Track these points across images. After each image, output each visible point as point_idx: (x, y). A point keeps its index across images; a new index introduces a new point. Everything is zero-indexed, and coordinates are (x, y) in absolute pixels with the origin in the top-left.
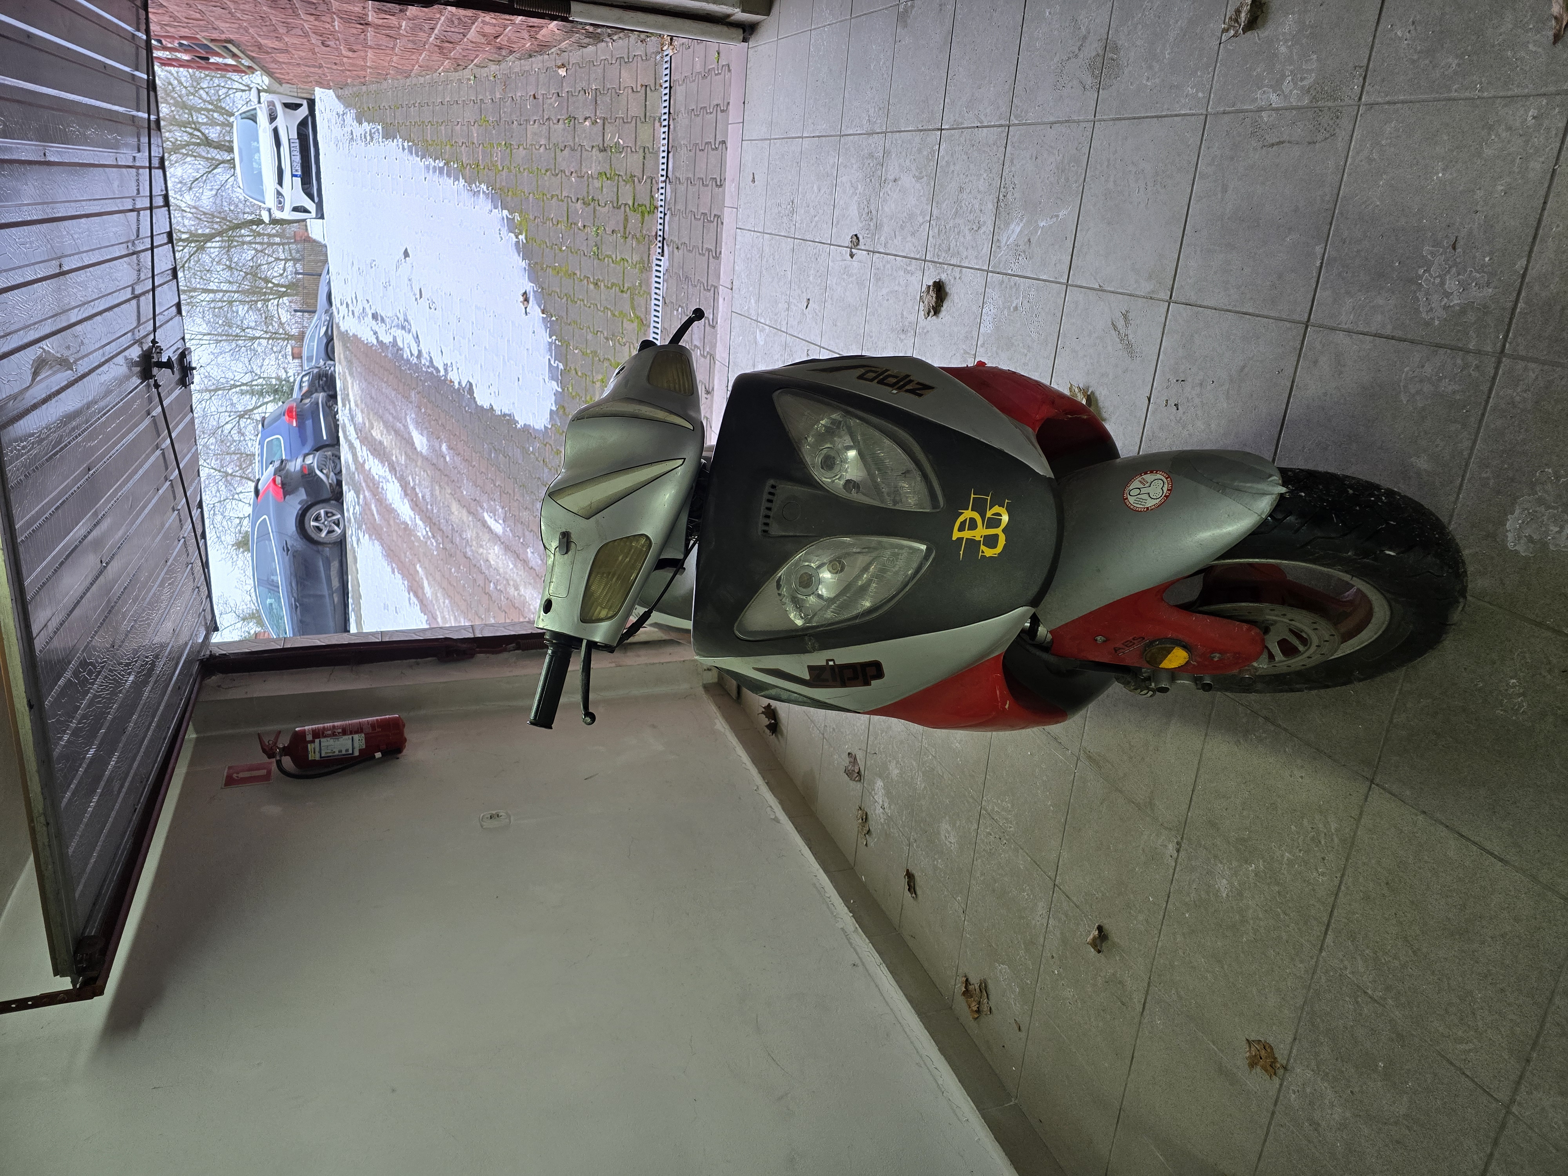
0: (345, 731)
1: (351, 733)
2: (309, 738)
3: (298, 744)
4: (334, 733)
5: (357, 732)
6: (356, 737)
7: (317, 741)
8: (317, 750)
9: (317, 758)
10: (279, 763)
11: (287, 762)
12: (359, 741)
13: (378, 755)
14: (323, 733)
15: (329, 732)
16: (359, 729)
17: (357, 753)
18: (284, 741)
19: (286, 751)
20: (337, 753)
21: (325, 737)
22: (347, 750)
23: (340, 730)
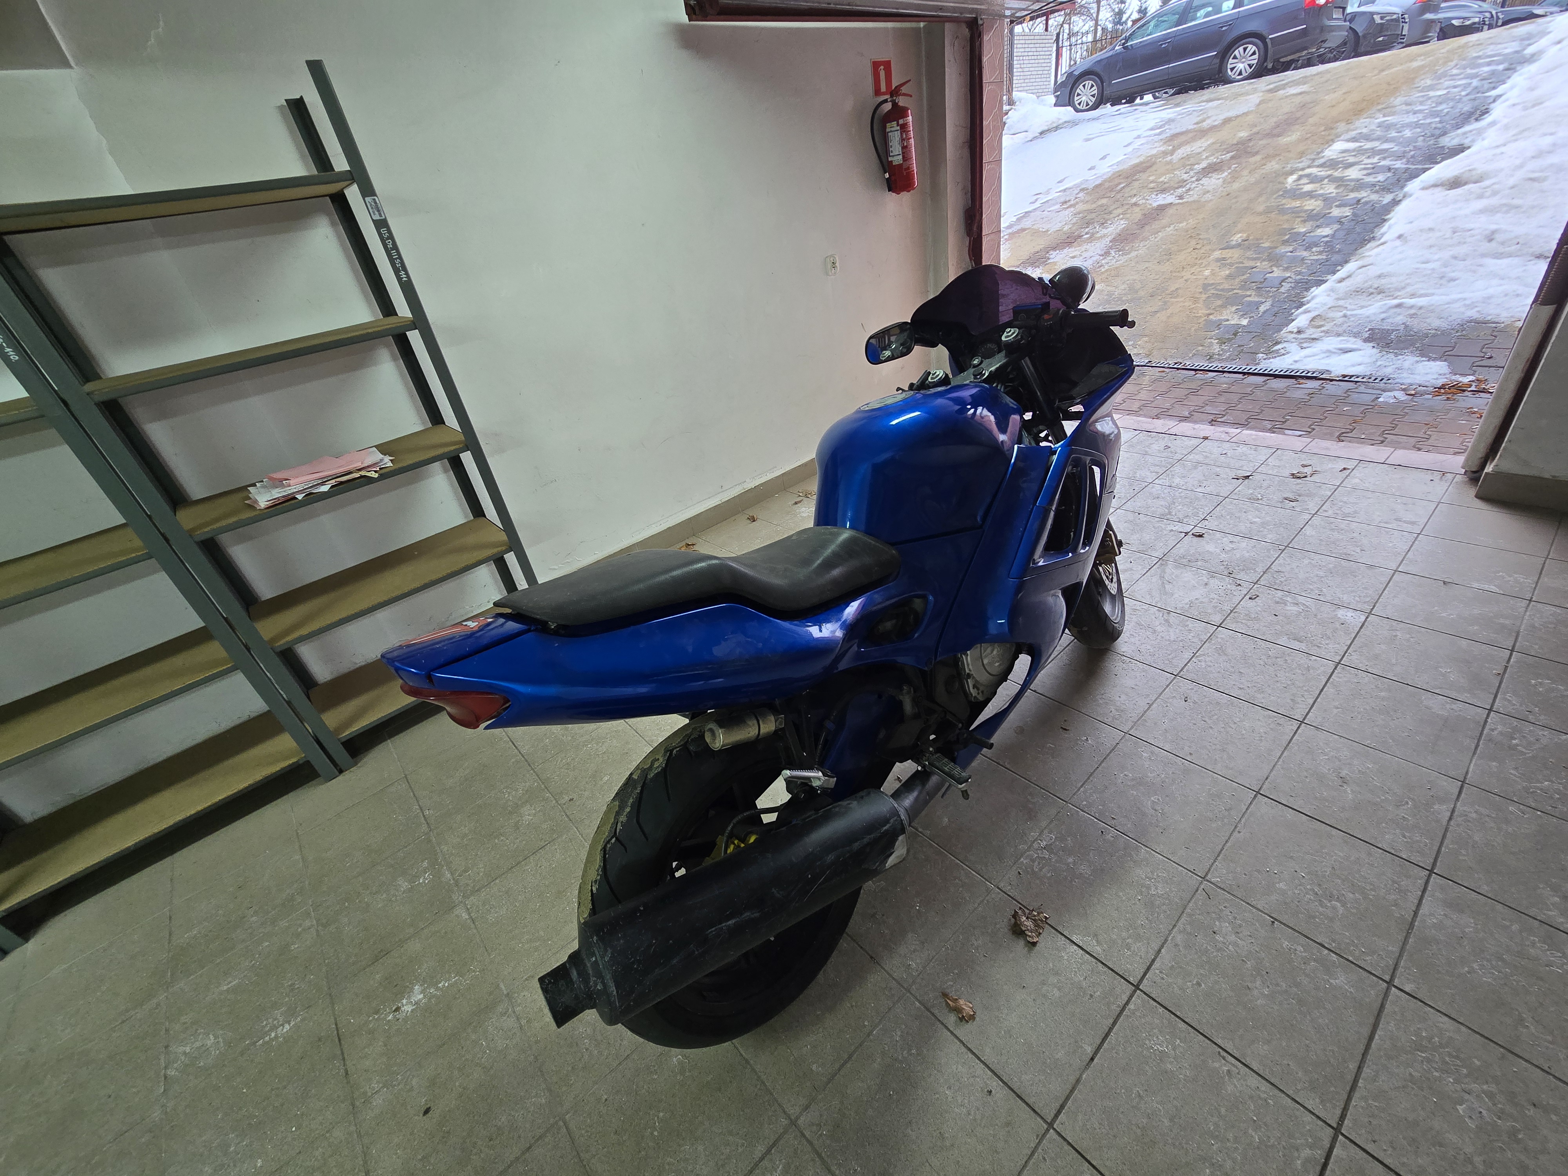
0: (905, 149)
1: (903, 153)
2: (901, 121)
3: (898, 113)
4: (904, 140)
5: (903, 157)
6: (901, 157)
7: (898, 128)
8: (892, 129)
9: (888, 130)
10: (886, 101)
11: (888, 107)
12: (897, 160)
13: (887, 175)
14: (904, 131)
15: (904, 136)
16: (906, 157)
17: (890, 159)
18: (902, 101)
19: (895, 105)
20: (890, 144)
21: (901, 134)
22: (892, 152)
23: (905, 144)
